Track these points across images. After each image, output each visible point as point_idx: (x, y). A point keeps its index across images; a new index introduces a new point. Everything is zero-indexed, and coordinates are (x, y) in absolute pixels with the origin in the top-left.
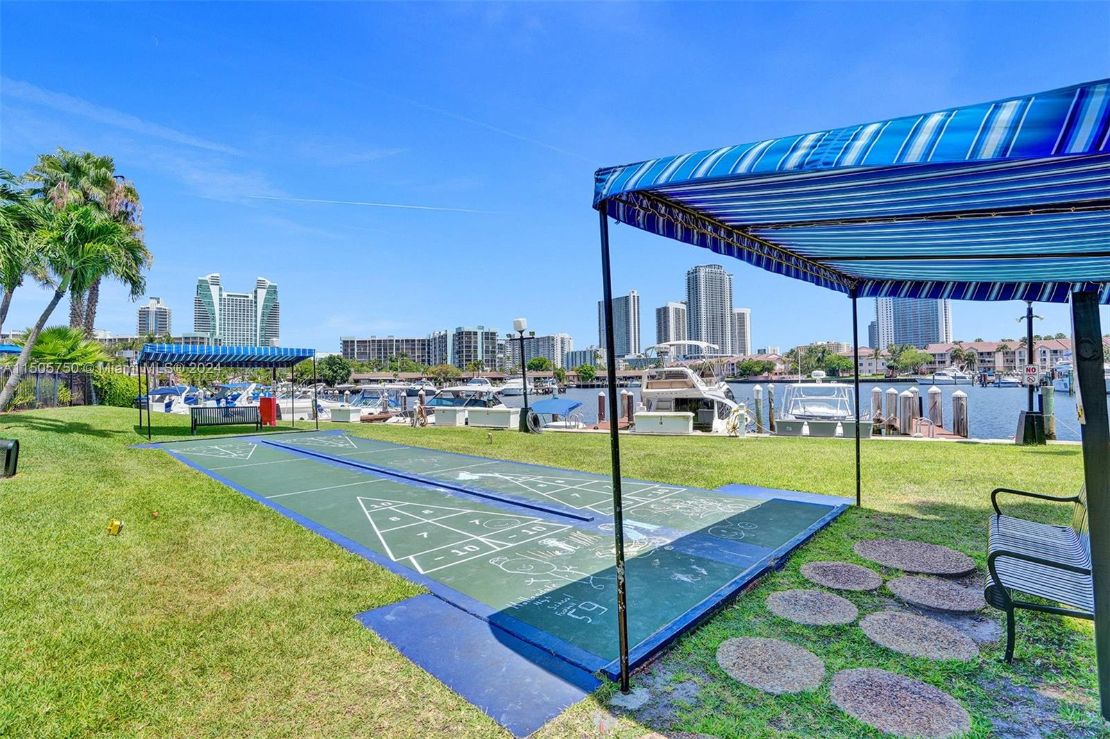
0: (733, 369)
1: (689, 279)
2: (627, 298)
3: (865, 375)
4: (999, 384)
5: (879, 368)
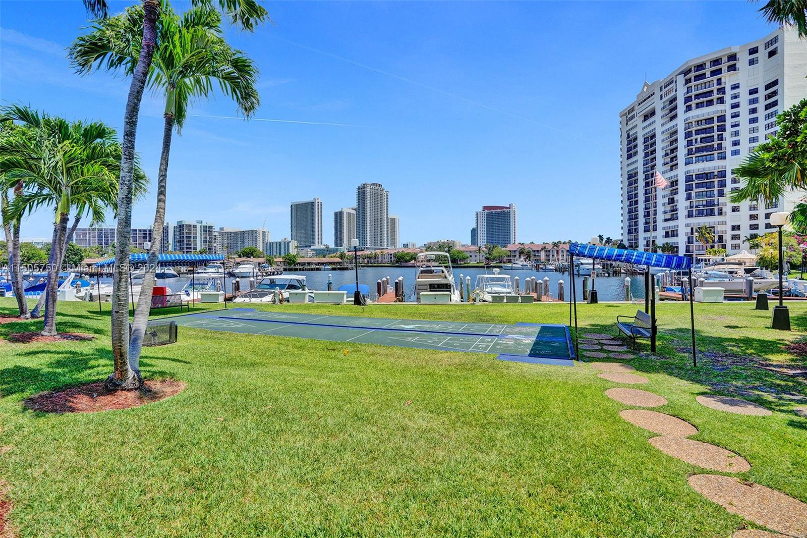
0: (391, 258)
1: (359, 192)
2: (313, 204)
3: (473, 263)
4: (545, 270)
5: (481, 258)
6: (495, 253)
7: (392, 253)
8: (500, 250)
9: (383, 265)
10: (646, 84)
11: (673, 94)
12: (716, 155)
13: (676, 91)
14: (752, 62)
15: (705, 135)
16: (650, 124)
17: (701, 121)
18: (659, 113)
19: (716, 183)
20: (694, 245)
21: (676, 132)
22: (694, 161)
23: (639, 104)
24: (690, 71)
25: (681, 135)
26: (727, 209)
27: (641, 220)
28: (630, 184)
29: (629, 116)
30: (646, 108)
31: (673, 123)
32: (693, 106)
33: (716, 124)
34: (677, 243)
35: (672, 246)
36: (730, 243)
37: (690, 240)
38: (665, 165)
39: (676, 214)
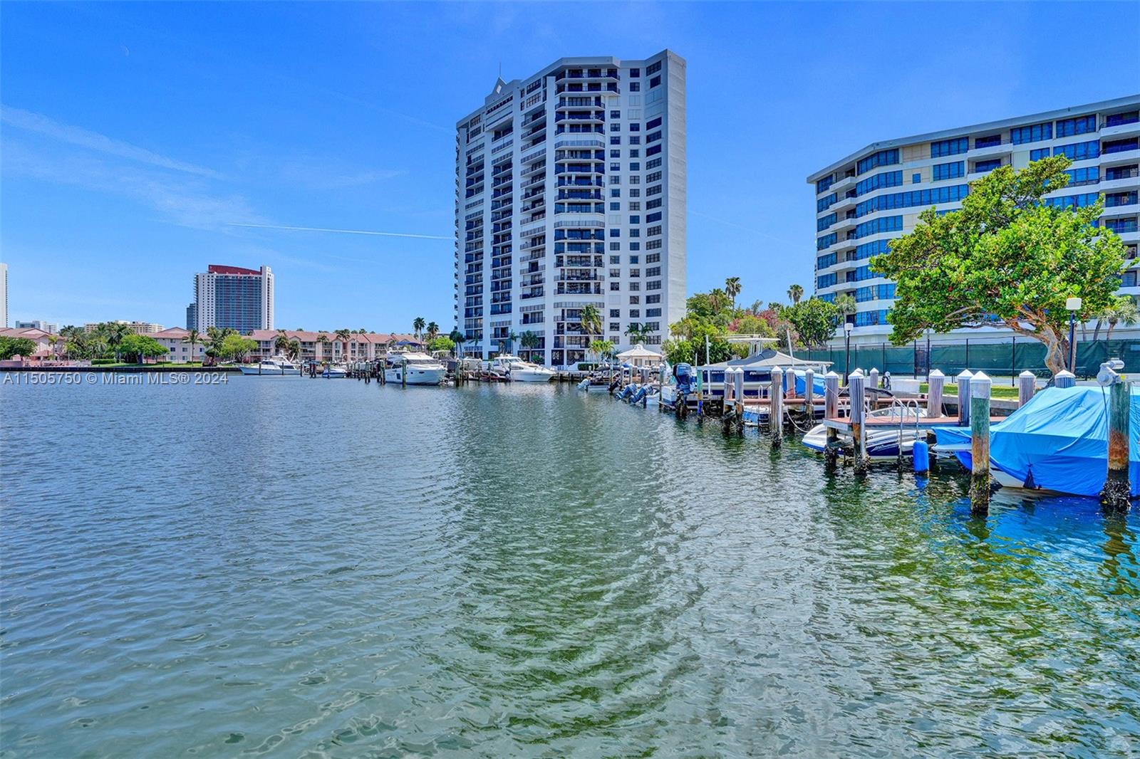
3: (178, 362)
4: (329, 375)
5: (196, 354)
6: (228, 344)
8: (235, 340)
10: (500, 82)
11: (540, 103)
12: (593, 206)
13: (545, 99)
14: (633, 87)
15: (580, 173)
16: (504, 146)
17: (576, 151)
18: (518, 131)
19: (593, 246)
20: (565, 336)
21: (543, 162)
22: (566, 210)
23: (489, 112)
24: (563, 74)
25: (550, 167)
26: (605, 286)
27: (487, 296)
28: (470, 237)
29: (471, 130)
30: (497, 119)
31: (539, 147)
32: (567, 127)
33: (593, 160)
34: (543, 332)
35: (535, 336)
36: (608, 334)
37: (560, 329)
38: (525, 210)
39: (539, 288)
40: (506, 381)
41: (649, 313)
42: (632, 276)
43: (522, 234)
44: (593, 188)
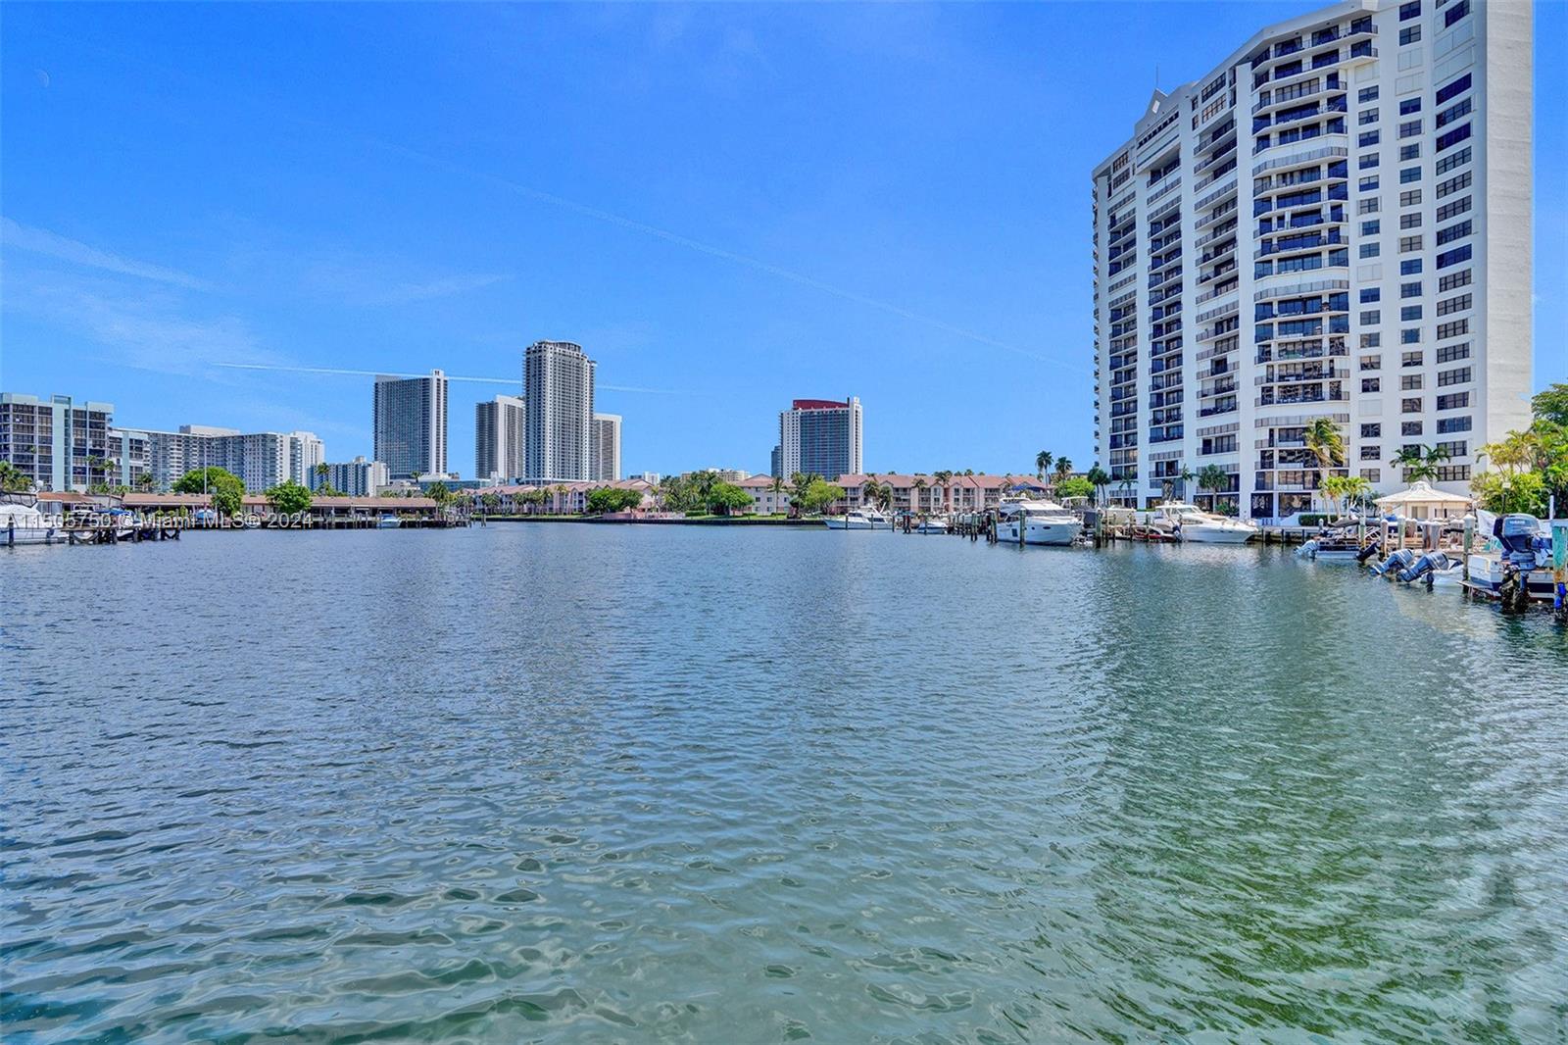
0: (581, 502)
1: (528, 361)
2: (425, 382)
3: (762, 514)
4: (926, 530)
5: (781, 504)
6: (813, 493)
7: (583, 490)
8: (821, 487)
9: (560, 517)
10: (1157, 96)
11: (1226, 110)
12: (1325, 256)
13: (1233, 102)
14: (1407, 37)
15: (1299, 208)
16: (1166, 189)
17: (1292, 173)
18: (1189, 160)
19: (1326, 322)
20: (1276, 471)
21: (1233, 201)
22: (1275, 270)
23: (1141, 144)
24: (1265, 55)
25: (1245, 208)
26: (1352, 385)
27: (1144, 416)
28: (1116, 332)
29: (1114, 176)
30: (1156, 152)
31: (1225, 180)
32: (1274, 138)
33: (1325, 181)
34: (1235, 466)
35: (1222, 472)
36: (1356, 466)
37: (1266, 460)
38: (1202, 281)
39: (1229, 398)
40: (1175, 541)
41: (1443, 426)
42: (1405, 365)
43: (1200, 318)
44: (1324, 229)
